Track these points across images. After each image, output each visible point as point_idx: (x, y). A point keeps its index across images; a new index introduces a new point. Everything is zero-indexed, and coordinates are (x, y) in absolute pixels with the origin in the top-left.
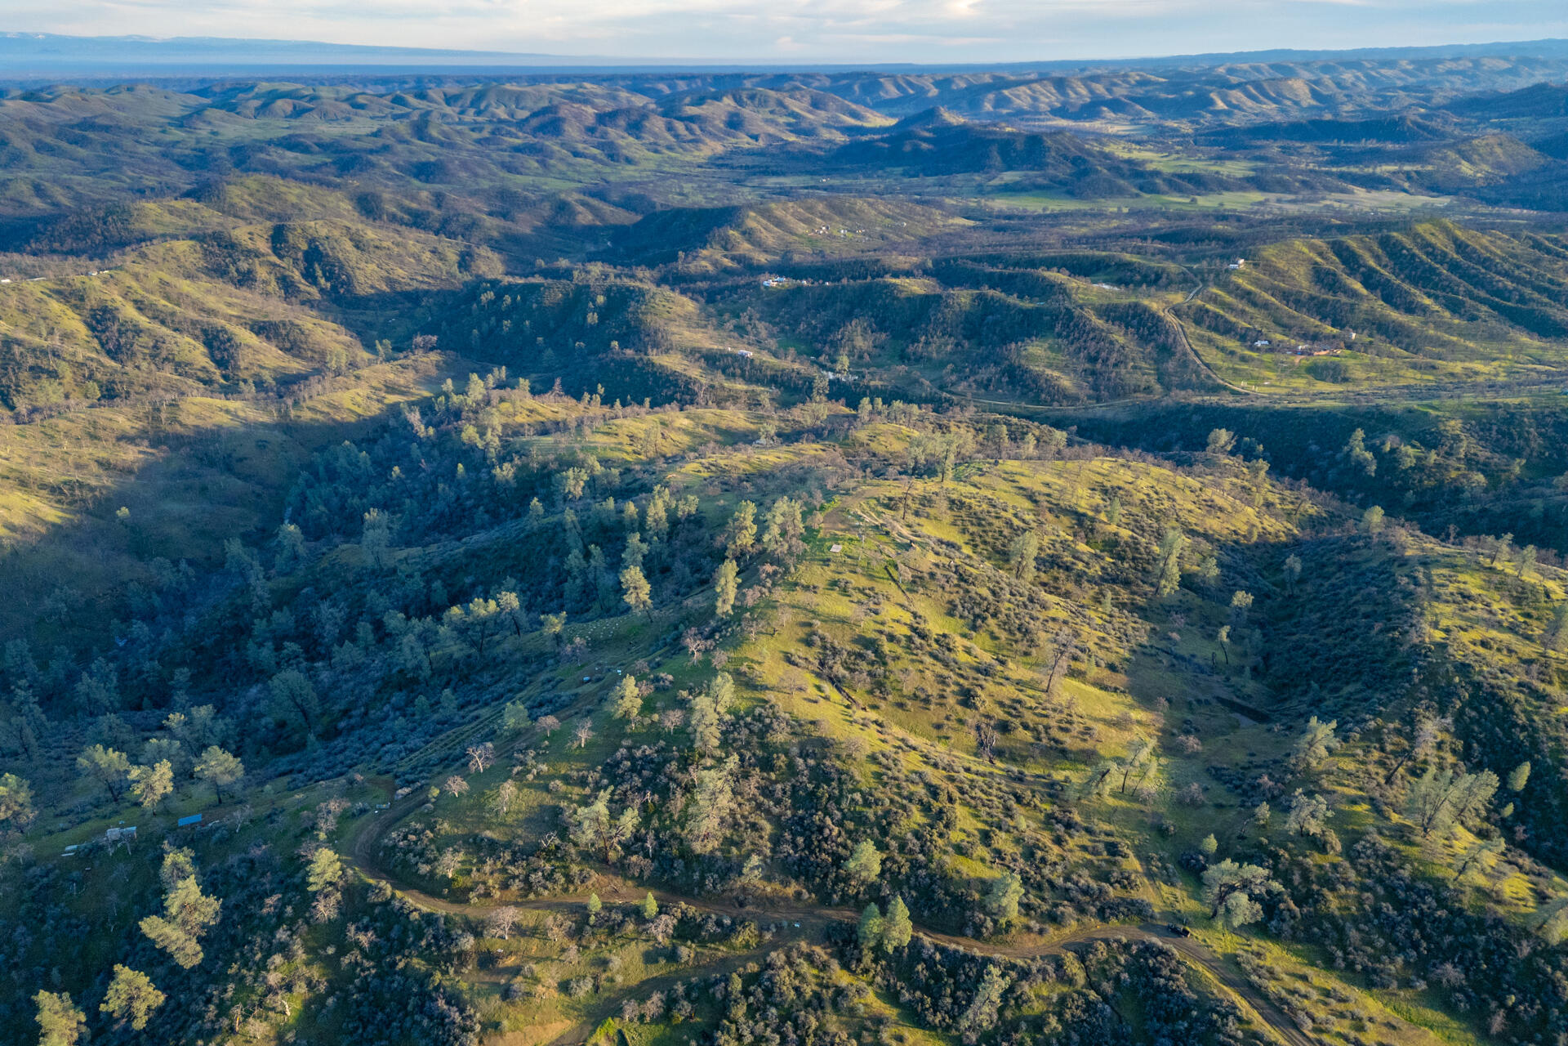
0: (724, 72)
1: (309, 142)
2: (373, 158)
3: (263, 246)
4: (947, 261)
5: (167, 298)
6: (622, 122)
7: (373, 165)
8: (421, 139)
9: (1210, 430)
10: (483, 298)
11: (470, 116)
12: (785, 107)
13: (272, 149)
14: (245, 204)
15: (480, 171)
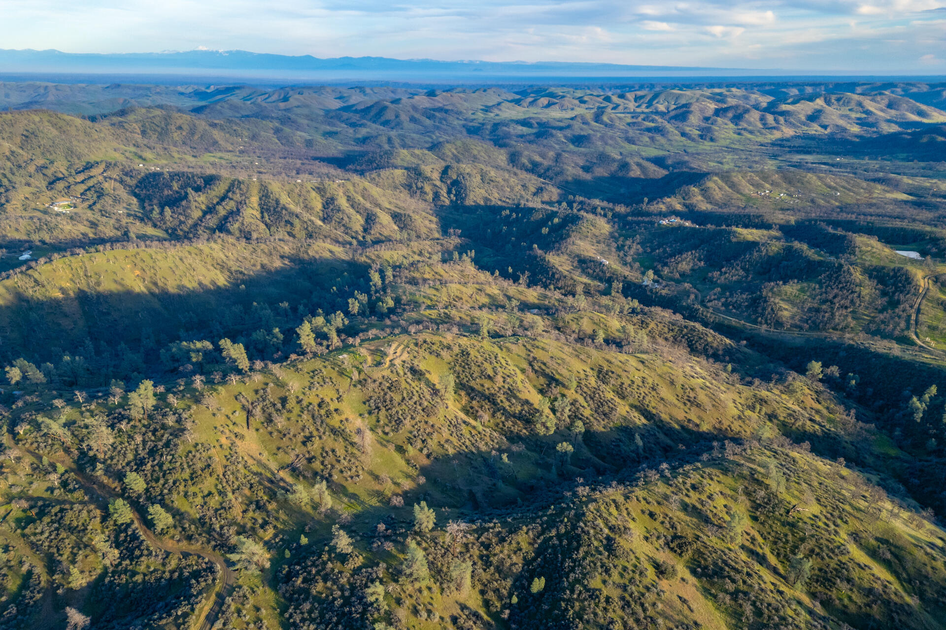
0: (840, 81)
1: (534, 122)
2: (554, 132)
3: (436, 176)
4: (810, 221)
5: (363, 197)
6: (730, 114)
7: (552, 135)
8: (596, 122)
9: (810, 361)
10: (503, 213)
11: (643, 108)
12: (862, 107)
13: (513, 125)
14: (450, 154)
15: (610, 142)
